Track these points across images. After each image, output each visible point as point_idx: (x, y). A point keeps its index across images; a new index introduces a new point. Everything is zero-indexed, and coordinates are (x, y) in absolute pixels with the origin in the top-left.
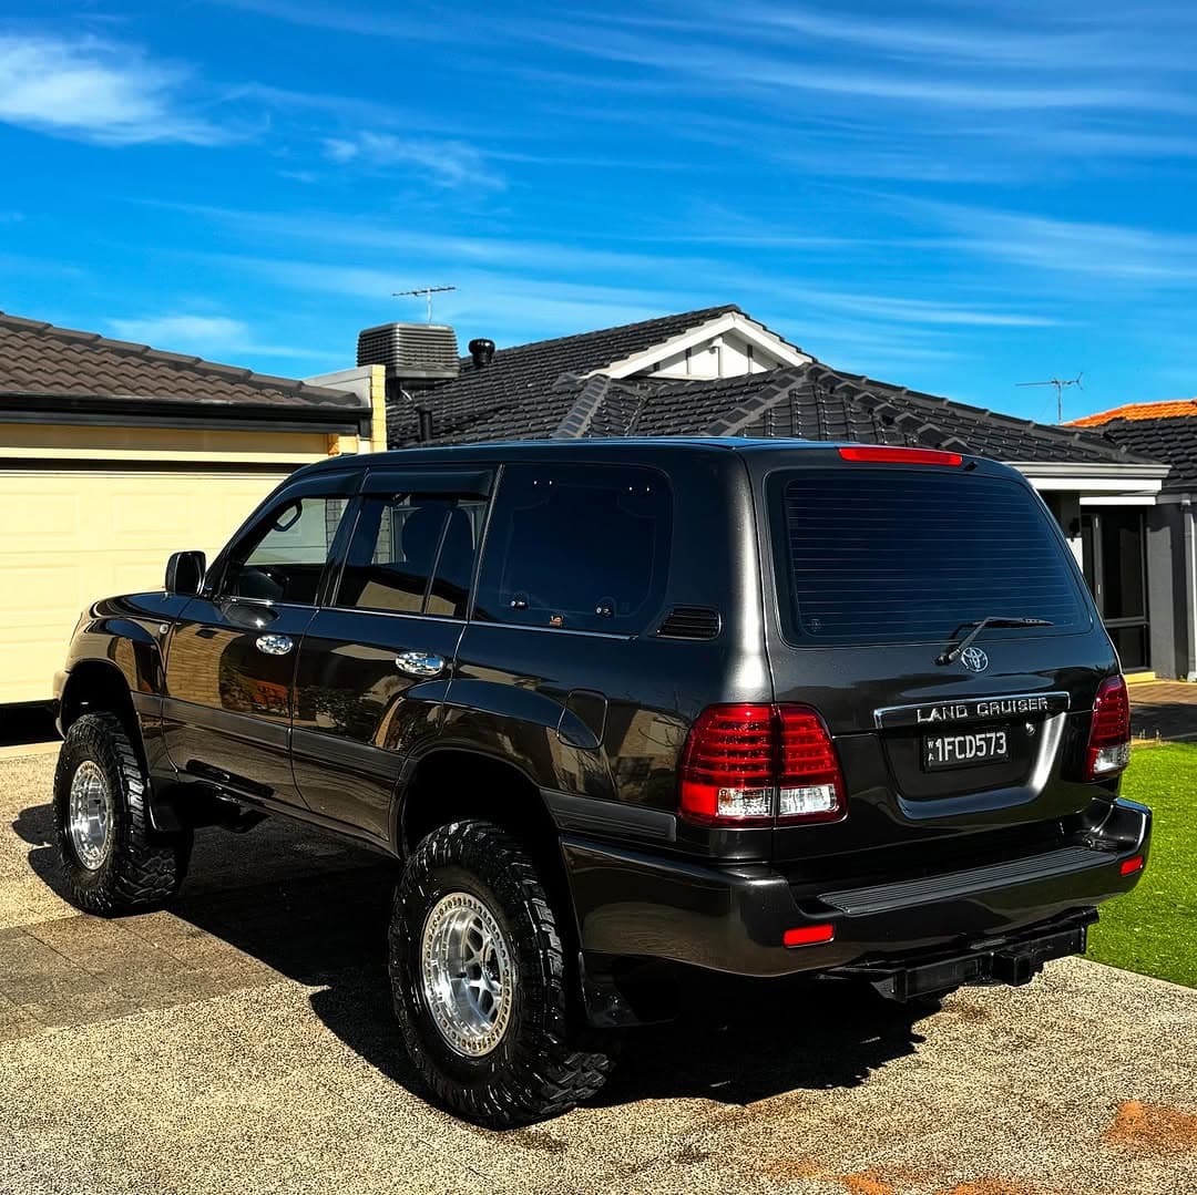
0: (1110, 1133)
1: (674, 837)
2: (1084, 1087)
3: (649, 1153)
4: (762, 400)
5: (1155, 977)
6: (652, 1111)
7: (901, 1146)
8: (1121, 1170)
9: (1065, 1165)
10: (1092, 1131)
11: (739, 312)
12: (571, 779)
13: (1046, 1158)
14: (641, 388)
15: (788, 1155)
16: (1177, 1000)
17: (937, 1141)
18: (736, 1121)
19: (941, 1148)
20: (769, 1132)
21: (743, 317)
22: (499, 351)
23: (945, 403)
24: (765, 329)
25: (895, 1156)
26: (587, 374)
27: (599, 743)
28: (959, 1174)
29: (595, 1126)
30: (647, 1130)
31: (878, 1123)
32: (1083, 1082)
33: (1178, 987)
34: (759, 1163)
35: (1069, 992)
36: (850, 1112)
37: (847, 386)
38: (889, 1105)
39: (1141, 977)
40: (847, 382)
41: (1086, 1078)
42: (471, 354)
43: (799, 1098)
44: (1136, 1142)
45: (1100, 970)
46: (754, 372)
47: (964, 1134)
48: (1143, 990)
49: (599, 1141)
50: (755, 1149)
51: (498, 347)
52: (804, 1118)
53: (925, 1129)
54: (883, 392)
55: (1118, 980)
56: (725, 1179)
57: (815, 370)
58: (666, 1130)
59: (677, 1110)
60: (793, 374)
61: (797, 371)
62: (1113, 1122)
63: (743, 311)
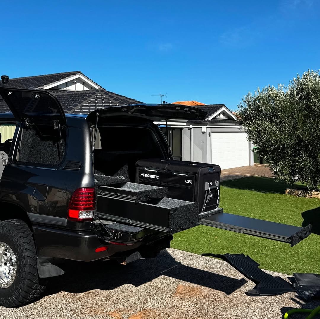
0: (175, 294)
1: (66, 225)
2: (169, 282)
3: (55, 311)
4: (87, 98)
5: (185, 251)
6: (56, 299)
7: (123, 302)
8: (178, 303)
9: (164, 304)
10: (171, 294)
11: (81, 73)
12: (35, 207)
13: (160, 302)
14: (53, 92)
15: (93, 308)
16: (190, 257)
17: (133, 300)
18: (79, 300)
19: (133, 302)
20: (88, 302)
21: (82, 75)
22: (10, 79)
23: (135, 101)
24: (88, 78)
25: (122, 306)
26: (37, 88)
27: (45, 199)
28: (138, 309)
29: (40, 305)
30: (55, 305)
31: (117, 297)
32: (168, 280)
33: (190, 253)
34: (86, 311)
35: (164, 256)
36: (110, 294)
37: (110, 95)
38: (120, 291)
39: (182, 251)
40: (110, 94)
41: (169, 279)
42: (1, 80)
43: (96, 292)
44: (181, 296)
45: (172, 250)
46: (85, 90)
47: (139, 298)
48: (182, 254)
49: (41, 309)
50: (85, 307)
51: (10, 78)
52: (98, 297)
53: (129, 297)
54: (120, 97)
55: (176, 252)
56: (77, 317)
57: (102, 90)
58: (60, 304)
59: (63, 298)
60: (96, 91)
61: (97, 91)
62: (176, 291)
63: (82, 73)
